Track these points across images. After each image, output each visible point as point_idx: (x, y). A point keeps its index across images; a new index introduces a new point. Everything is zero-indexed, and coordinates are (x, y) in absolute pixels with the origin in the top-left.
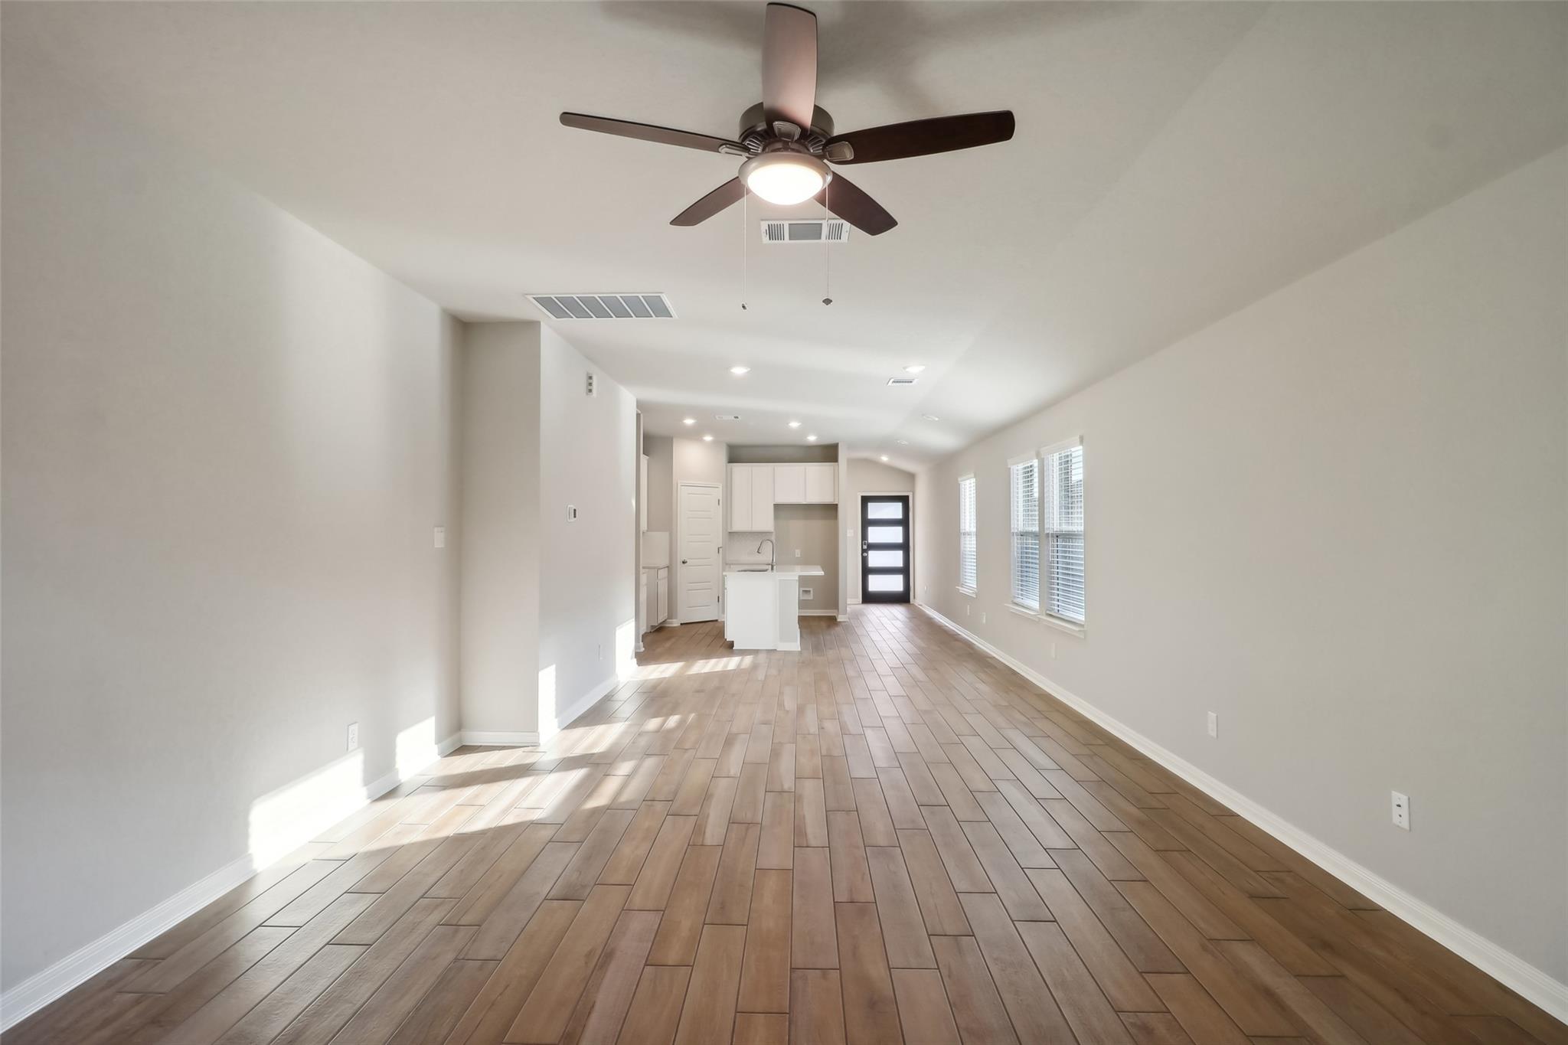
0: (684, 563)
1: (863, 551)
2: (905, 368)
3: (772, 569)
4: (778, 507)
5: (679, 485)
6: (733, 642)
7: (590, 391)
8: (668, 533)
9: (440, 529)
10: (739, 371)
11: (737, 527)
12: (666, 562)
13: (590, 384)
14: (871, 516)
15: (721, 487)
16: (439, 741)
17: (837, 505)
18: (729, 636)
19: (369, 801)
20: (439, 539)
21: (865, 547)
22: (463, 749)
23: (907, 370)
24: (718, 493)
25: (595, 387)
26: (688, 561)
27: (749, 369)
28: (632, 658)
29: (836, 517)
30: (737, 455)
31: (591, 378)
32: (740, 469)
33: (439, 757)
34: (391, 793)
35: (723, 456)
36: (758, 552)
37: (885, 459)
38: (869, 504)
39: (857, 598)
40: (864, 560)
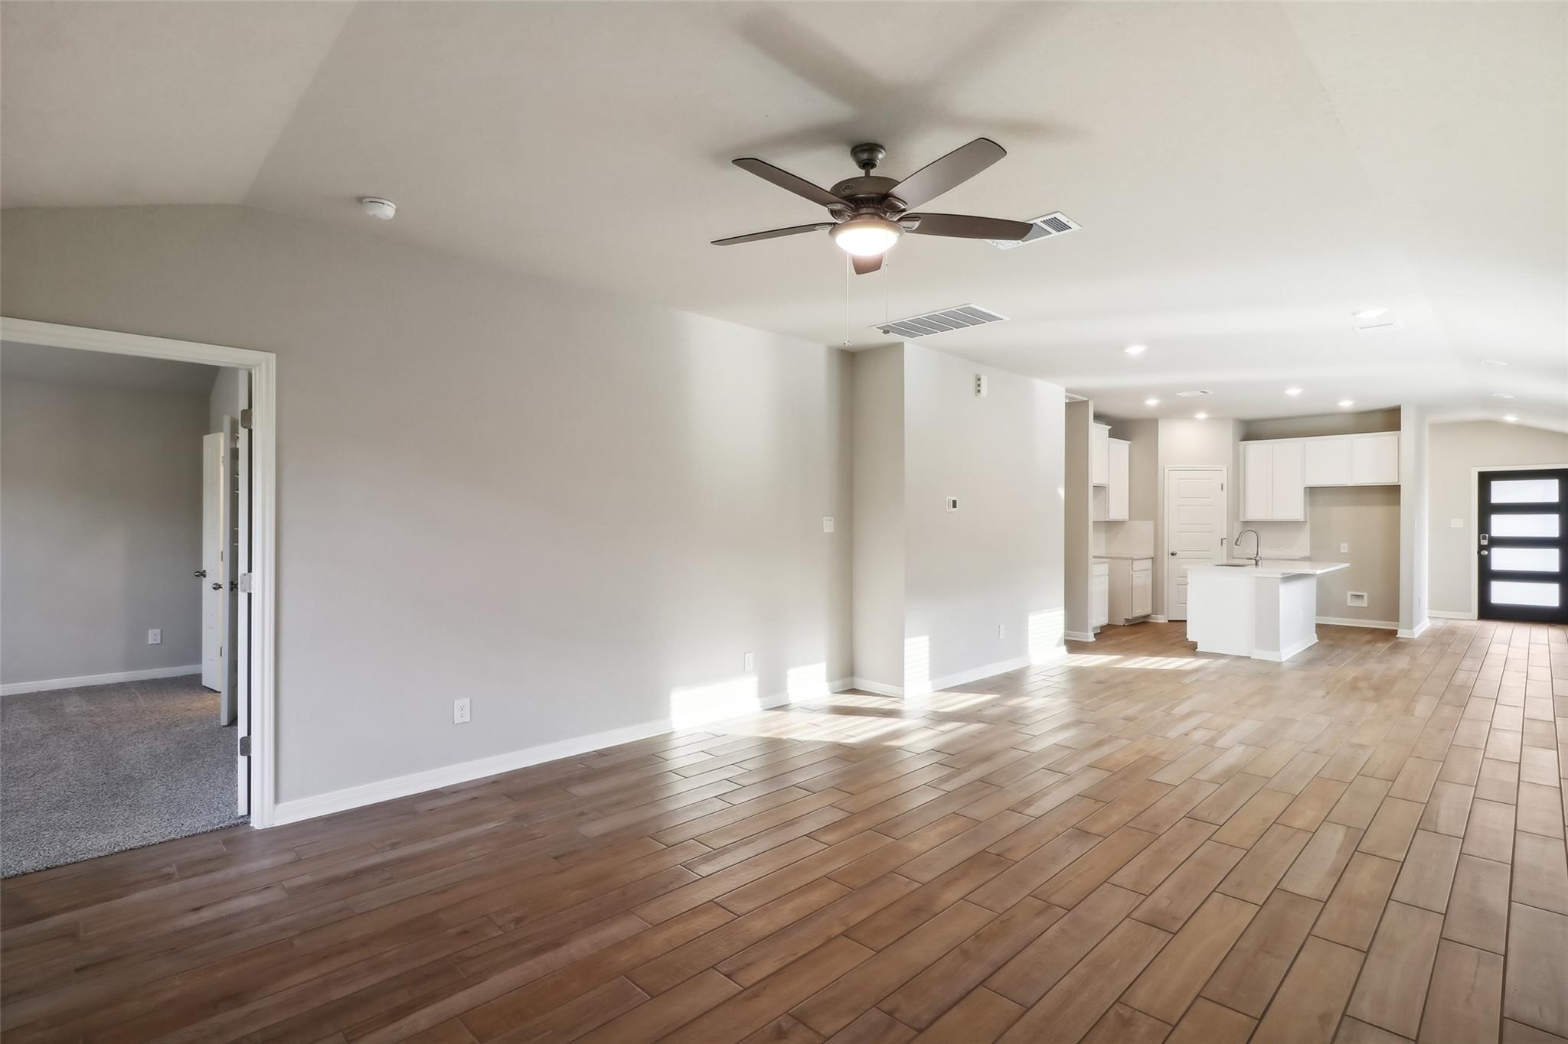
0: (1172, 554)
1: (1481, 548)
2: (1354, 314)
3: (1256, 564)
4: (1312, 492)
5: (1166, 470)
6: (1196, 643)
7: (979, 391)
8: (1152, 522)
9: (828, 518)
10: (1135, 350)
11: (1252, 515)
12: (1151, 554)
13: (979, 385)
14: (1496, 498)
15: (1226, 470)
16: (830, 679)
17: (1400, 486)
18: (1192, 635)
19: (761, 709)
20: (828, 526)
21: (1485, 542)
22: (853, 691)
23: (1358, 316)
24: (1223, 477)
25: (984, 388)
26: (1178, 552)
27: (1146, 347)
28: (1058, 645)
29: (1397, 501)
30: (1252, 431)
31: (979, 379)
32: (1254, 447)
33: (829, 693)
34: (783, 708)
35: (1227, 435)
36: (1236, 544)
37: (1511, 418)
38: (1492, 482)
39: (1469, 611)
40: (1484, 562)
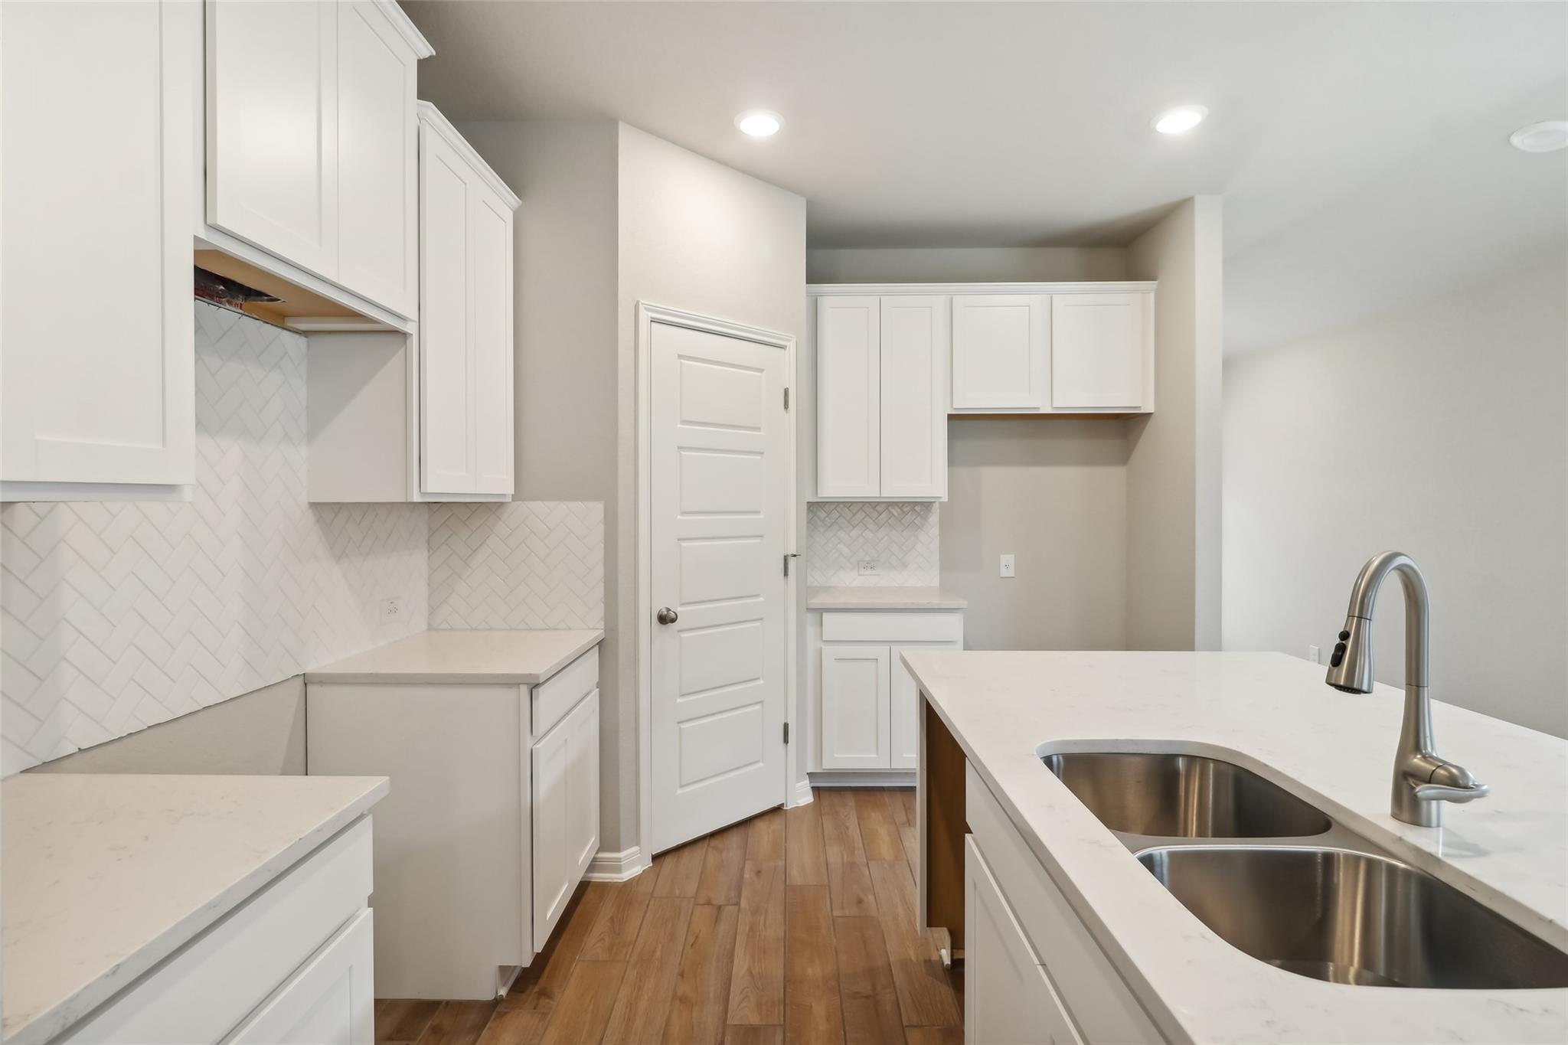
0: (660, 621)
5: (645, 316)
8: (598, 509)
15: (791, 346)
24: (784, 367)
